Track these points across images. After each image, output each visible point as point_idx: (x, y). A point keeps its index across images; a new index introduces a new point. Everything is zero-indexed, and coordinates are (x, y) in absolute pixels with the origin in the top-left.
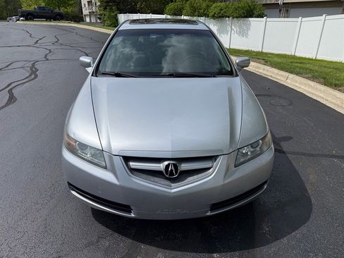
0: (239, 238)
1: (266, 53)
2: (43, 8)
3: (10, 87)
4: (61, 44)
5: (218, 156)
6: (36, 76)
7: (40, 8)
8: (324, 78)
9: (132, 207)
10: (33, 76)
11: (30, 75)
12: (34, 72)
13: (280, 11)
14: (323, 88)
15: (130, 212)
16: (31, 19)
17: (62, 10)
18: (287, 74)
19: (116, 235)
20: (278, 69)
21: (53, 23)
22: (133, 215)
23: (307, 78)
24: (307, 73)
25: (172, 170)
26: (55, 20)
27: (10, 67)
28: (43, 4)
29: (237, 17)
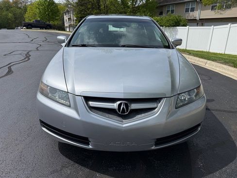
0: (178, 170)
1: (189, 50)
2: (39, 21)
3: (10, 65)
4: (49, 42)
5: (161, 98)
6: (29, 59)
7: (36, 21)
8: (233, 63)
9: (90, 140)
10: (27, 59)
11: (25, 59)
12: (28, 56)
13: (197, 24)
14: (233, 69)
15: (88, 144)
16: (30, 28)
17: (51, 23)
18: (206, 61)
19: (77, 165)
20: (199, 57)
21: (44, 31)
22: (91, 147)
23: (221, 63)
24: (220, 60)
25: (123, 108)
26: (46, 29)
27: (12, 54)
28: (39, 19)
29: (168, 26)
